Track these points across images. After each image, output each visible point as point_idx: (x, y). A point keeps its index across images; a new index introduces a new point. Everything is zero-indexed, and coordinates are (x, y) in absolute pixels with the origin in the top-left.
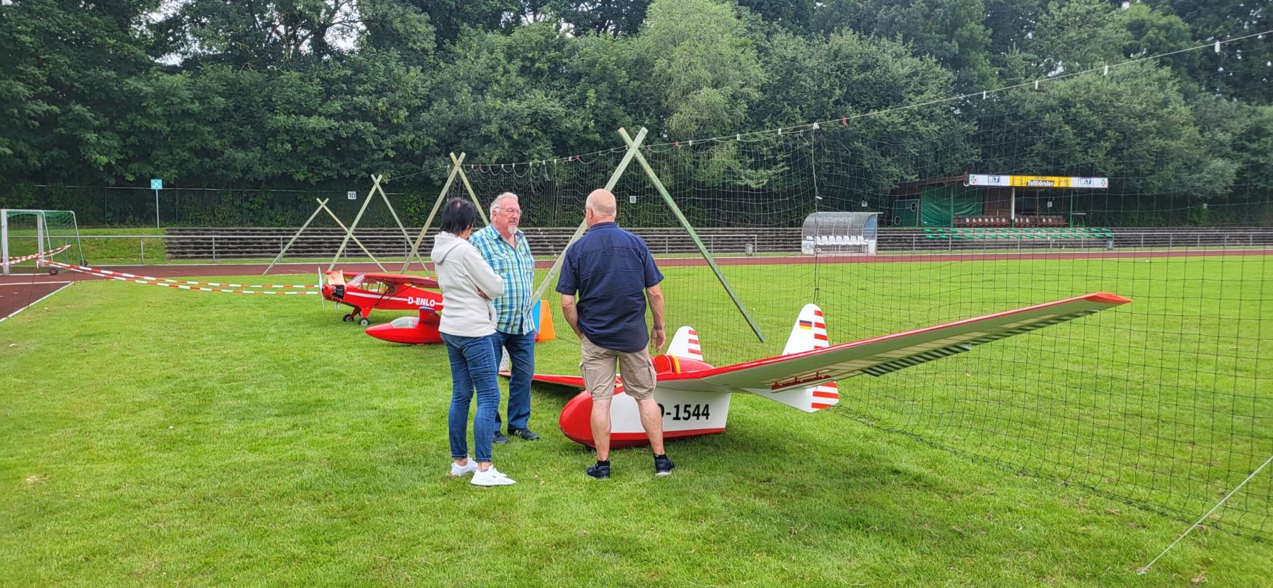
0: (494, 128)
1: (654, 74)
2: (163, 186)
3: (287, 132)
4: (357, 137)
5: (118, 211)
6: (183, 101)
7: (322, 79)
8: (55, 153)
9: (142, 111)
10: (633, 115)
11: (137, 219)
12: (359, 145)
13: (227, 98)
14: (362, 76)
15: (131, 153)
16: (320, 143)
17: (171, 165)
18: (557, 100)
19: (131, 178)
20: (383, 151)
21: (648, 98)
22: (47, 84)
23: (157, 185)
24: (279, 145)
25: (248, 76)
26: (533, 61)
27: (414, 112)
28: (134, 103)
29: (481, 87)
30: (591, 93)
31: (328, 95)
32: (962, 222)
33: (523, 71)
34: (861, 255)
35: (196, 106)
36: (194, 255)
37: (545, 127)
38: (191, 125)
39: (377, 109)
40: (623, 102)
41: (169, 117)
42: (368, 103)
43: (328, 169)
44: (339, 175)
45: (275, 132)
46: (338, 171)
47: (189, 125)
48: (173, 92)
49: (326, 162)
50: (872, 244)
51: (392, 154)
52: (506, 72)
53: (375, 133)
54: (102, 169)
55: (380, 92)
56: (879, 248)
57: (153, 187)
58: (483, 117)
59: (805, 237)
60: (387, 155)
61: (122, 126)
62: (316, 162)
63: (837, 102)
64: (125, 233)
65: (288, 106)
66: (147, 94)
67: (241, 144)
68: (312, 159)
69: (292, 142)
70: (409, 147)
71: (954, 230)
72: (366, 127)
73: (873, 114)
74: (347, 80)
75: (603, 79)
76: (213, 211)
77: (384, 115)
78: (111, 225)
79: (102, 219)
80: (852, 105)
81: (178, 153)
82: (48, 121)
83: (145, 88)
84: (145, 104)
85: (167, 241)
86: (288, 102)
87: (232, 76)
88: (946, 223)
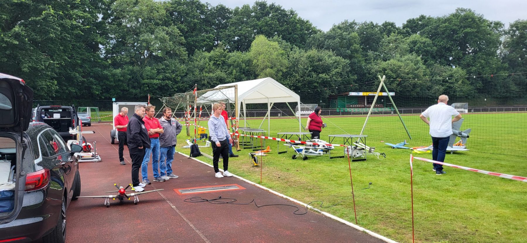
0: (206, 82)
1: (253, 64)
3: (147, 84)
6: (119, 77)
8: (84, 91)
9: (108, 80)
13: (130, 75)
16: (156, 87)
18: (224, 73)
22: (83, 73)
23: (114, 99)
24: (145, 88)
26: (217, 61)
27: (182, 77)
29: (202, 69)
30: (234, 71)
31: (159, 73)
32: (349, 107)
33: (214, 64)
35: (122, 78)
38: (121, 83)
39: (172, 77)
40: (244, 73)
41: (115, 81)
42: (170, 76)
45: (144, 84)
48: (116, 74)
49: (158, 92)
51: (176, 90)
52: (209, 65)
53: (172, 84)
54: (96, 95)
55: (173, 72)
58: (202, 78)
59: (296, 111)
61: (102, 84)
63: (310, 71)
64: (106, 113)
65: (147, 77)
69: (148, 87)
70: (181, 87)
71: (346, 109)
72: (169, 82)
73: (320, 75)
75: (238, 66)
77: (174, 78)
80: (314, 72)
84: (109, 78)
88: (345, 107)
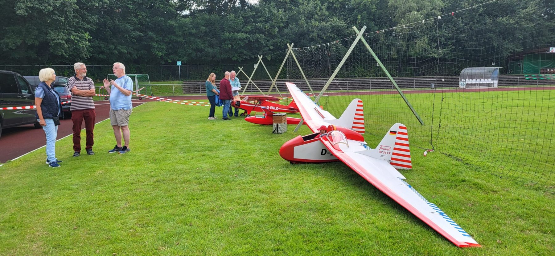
1: (389, 6)
2: (182, 64)
3: (230, 40)
4: (257, 41)
5: (166, 75)
6: (189, 29)
7: (243, 17)
8: (142, 52)
9: (174, 33)
10: (378, 26)
11: (173, 78)
12: (258, 44)
13: (206, 27)
14: (259, 14)
15: (170, 51)
16: (242, 44)
17: (185, 55)
18: (343, 21)
19: (170, 61)
20: (268, 47)
21: (386, 18)
22: (139, 24)
23: (179, 63)
24: (226, 46)
25: (214, 17)
26: (333, 3)
27: (280, 29)
28: (170, 30)
29: (310, 17)
30: (359, 17)
31: (246, 23)
32: (545, 71)
33: (328, 9)
34: (490, 88)
35: (194, 31)
36: (193, 92)
37: (338, 33)
38: (193, 39)
39: (265, 28)
40: (374, 20)
41: (184, 36)
42: (262, 26)
43: (245, 55)
44: (250, 57)
45: (224, 40)
46: (250, 55)
47: (192, 39)
48: (185, 25)
49: (245, 52)
50: (496, 82)
51: (272, 48)
52: (321, 9)
53: (265, 39)
54: (159, 58)
55: (267, 22)
56: (499, 84)
57: (178, 65)
58: (311, 30)
59: (461, 81)
60: (270, 48)
61: (167, 39)
62: (241, 52)
63: (480, 15)
64: (168, 83)
65: (230, 29)
66: (176, 26)
67: (212, 46)
68: (239, 51)
69: (231, 44)
71: (540, 75)
72: (261, 36)
73: (500, 20)
74: (253, 17)
75: (365, 10)
76: (201, 74)
77: (268, 31)
78: (164, 81)
79: (160, 78)
80: (488, 16)
81: (188, 51)
82: (139, 39)
83: (175, 24)
84: (175, 31)
85: (183, 86)
86: (230, 27)
87: (207, 17)
88: (536, 72)
